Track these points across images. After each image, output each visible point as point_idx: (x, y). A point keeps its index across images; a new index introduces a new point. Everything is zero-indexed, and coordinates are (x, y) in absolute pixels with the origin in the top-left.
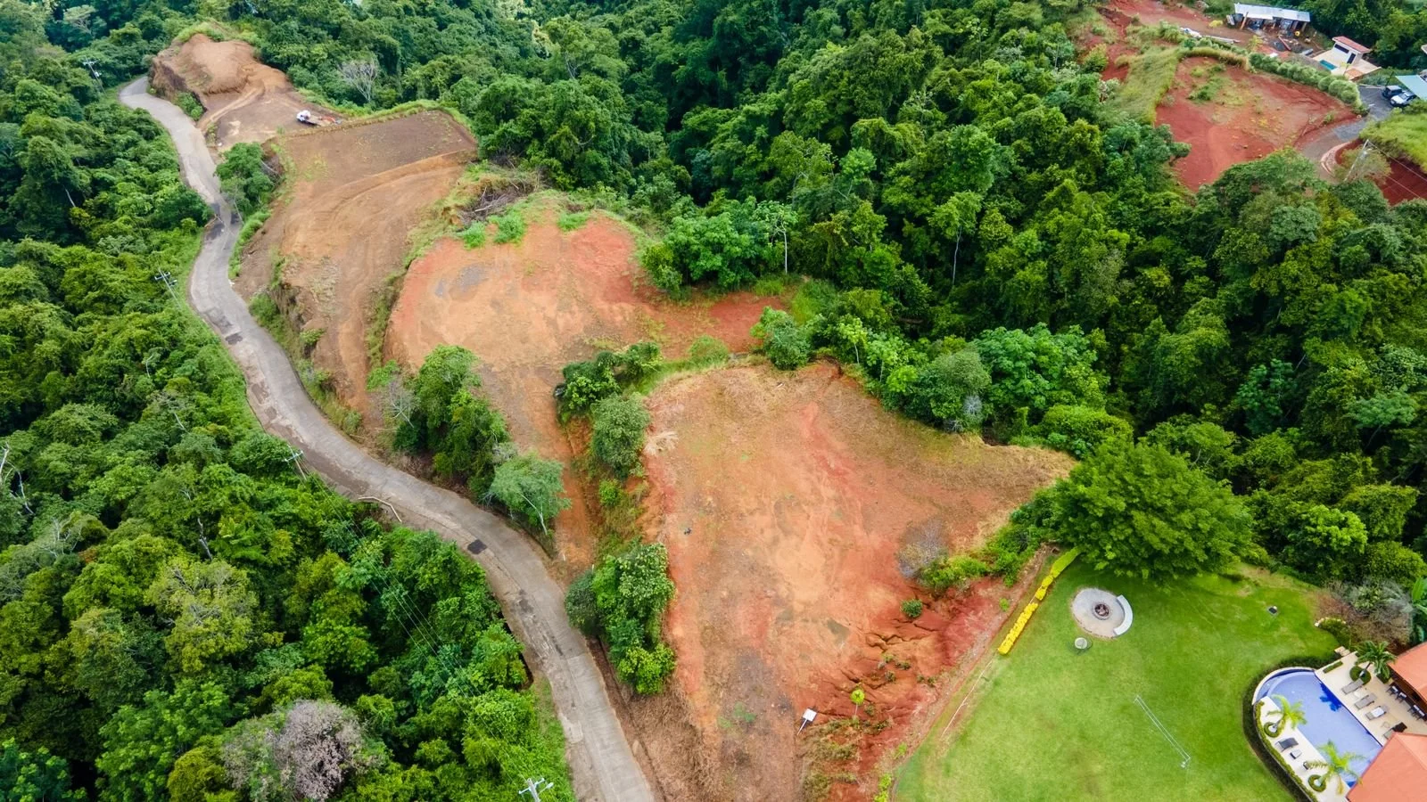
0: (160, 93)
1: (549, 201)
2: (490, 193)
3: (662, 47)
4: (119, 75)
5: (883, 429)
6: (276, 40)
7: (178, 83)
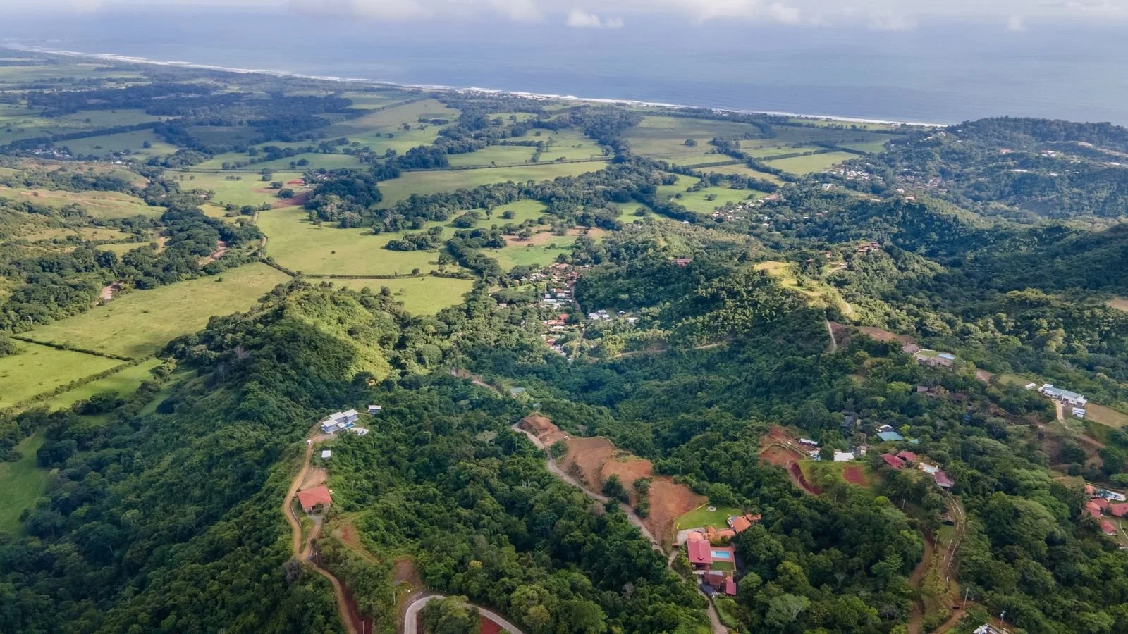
0: (523, 429)
1: (634, 457)
2: (621, 454)
3: (665, 433)
4: (511, 423)
5: (690, 494)
6: (555, 419)
7: (529, 426)
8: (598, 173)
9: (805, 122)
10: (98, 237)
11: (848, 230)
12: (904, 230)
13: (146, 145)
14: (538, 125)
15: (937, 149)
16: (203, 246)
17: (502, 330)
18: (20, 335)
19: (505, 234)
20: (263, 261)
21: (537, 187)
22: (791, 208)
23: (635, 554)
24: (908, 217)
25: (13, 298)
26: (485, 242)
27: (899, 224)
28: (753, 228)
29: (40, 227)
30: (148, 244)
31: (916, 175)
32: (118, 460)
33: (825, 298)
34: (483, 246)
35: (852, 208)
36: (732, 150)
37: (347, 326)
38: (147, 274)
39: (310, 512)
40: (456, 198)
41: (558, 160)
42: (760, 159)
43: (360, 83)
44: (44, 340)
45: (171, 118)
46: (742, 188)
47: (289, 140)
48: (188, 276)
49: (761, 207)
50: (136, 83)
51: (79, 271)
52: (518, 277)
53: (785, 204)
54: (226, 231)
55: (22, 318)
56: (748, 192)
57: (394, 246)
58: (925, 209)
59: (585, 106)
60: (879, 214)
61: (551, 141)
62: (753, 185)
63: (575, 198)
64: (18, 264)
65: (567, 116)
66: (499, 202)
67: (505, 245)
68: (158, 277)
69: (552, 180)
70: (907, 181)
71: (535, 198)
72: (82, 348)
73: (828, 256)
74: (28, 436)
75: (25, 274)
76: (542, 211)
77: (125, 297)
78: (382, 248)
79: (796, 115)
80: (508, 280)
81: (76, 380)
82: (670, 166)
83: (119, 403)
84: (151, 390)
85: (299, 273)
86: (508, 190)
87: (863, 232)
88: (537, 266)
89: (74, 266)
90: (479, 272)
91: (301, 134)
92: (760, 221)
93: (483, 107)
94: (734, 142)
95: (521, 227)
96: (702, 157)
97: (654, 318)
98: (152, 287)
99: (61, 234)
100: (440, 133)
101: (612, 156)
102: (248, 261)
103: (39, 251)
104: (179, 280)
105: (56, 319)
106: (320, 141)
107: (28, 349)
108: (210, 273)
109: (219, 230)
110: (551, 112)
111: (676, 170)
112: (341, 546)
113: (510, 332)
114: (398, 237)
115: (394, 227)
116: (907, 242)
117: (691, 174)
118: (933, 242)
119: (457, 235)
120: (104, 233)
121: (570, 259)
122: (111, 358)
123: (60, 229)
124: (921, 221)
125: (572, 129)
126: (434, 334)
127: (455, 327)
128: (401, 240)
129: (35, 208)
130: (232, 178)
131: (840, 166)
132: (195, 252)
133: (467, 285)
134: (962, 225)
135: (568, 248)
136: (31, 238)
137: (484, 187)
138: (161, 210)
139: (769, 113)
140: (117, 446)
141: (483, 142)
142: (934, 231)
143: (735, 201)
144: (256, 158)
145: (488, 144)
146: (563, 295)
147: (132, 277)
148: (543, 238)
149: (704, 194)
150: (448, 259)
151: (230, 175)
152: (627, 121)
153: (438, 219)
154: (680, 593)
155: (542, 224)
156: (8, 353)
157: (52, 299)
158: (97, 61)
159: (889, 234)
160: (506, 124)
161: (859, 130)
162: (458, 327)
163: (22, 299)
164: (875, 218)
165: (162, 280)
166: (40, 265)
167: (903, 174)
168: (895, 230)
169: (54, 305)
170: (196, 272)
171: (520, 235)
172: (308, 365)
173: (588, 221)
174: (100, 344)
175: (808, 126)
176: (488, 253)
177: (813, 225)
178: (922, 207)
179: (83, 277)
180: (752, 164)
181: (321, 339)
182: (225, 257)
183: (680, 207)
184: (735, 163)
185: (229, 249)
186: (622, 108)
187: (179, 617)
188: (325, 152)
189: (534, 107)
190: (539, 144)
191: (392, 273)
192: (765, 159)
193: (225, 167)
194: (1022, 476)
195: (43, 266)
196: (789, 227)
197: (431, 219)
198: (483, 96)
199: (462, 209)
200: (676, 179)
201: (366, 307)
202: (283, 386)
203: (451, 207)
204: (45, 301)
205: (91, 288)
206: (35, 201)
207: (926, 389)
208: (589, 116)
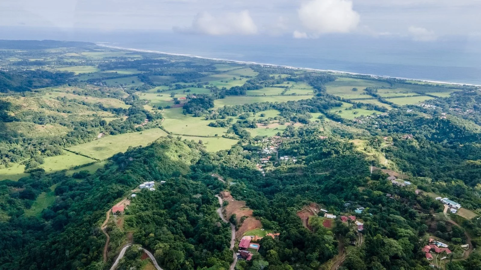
0: (219, 196)
1: (248, 209)
4: (216, 193)
6: (233, 193)
7: (222, 195)
8: (307, 100)
9: (413, 83)
10: (103, 115)
11: (411, 130)
12: (438, 132)
13: (133, 82)
14: (289, 80)
15: (474, 96)
16: (139, 120)
17: (240, 160)
18: (66, 148)
19: (259, 123)
20: (160, 127)
21: (278, 105)
22: (390, 119)
23: (216, 240)
24: (441, 125)
25: (67, 135)
26: (249, 125)
27: (436, 129)
28: (369, 127)
29: (85, 111)
30: (120, 118)
31: (460, 108)
32: (79, 195)
33: (374, 156)
34: (248, 127)
35: (416, 120)
36: (373, 93)
37: (179, 154)
38: (115, 129)
39: (115, 214)
40: (242, 107)
41: (292, 94)
42: (385, 98)
43: (222, 61)
44: (73, 151)
45: (145, 72)
46: (371, 110)
47: (186, 82)
48: (130, 131)
49: (376, 118)
50: (137, 59)
51: (93, 127)
52: (256, 140)
53: (388, 117)
54: (149, 115)
55: (68, 142)
56: (374, 111)
57: (212, 125)
58: (450, 122)
59: (312, 72)
60: (427, 124)
61: (293, 86)
62: (377, 109)
63: (293, 110)
64: (73, 123)
65: (303, 76)
66: (260, 110)
67: (257, 127)
68: (119, 131)
69: (286, 102)
70: (455, 111)
71: (277, 109)
72: (84, 155)
73: (385, 139)
74: (55, 184)
75: (74, 127)
76: (278, 115)
77: (105, 137)
78: (207, 125)
79: (410, 79)
80: (252, 141)
81: (78, 166)
82: (342, 98)
83: (89, 175)
84: (101, 172)
85: (171, 133)
86: (265, 105)
87: (418, 131)
88: (266, 136)
89: (92, 125)
90: (242, 137)
91: (192, 80)
92: (373, 124)
93: (269, 72)
94: (375, 90)
95: (266, 120)
96: (358, 96)
97: (303, 160)
98: (116, 134)
99: (91, 113)
100: (247, 81)
101: (317, 93)
102: (154, 127)
103: (82, 119)
104: (126, 132)
105: (80, 143)
106: (198, 83)
107: (67, 153)
108: (138, 131)
109: (147, 115)
110: (297, 75)
111: (344, 101)
112: (115, 225)
113: (244, 161)
114: (214, 121)
115: (214, 118)
116: (439, 137)
117: (350, 103)
118: (452, 138)
119: (238, 122)
120: (106, 113)
121: (282, 135)
122: (92, 159)
123: (91, 111)
124: (448, 128)
125: (304, 81)
126: (213, 160)
127: (222, 158)
128: (214, 123)
129: (85, 103)
130: (159, 96)
131: (423, 102)
132: (135, 123)
133: (235, 142)
134: (467, 131)
135: (283, 130)
136: (81, 114)
137: (256, 104)
138: (129, 106)
139: (397, 78)
140: (81, 190)
141: (263, 85)
142: (453, 132)
143: (365, 115)
144: (171, 88)
145: (265, 86)
146: (273, 149)
147: (109, 130)
148: (273, 125)
149: (353, 111)
150: (231, 131)
151: (159, 94)
152: (330, 79)
153: (233, 115)
154: (223, 255)
155: (276, 120)
156: (60, 154)
157: (80, 136)
158: (127, 51)
159: (431, 133)
160: (276, 78)
161: (440, 87)
162: (223, 158)
163: (70, 135)
164: (425, 125)
165: (120, 132)
166: (80, 124)
167: (454, 107)
168: (434, 131)
169: (80, 139)
170: (133, 129)
171: (264, 124)
172: (156, 166)
173: (295, 119)
174: (91, 154)
175: (415, 84)
176: (248, 130)
177: (396, 127)
178: (449, 122)
179: (93, 129)
180: (380, 100)
181: (164, 157)
182: (146, 125)
183: (338, 116)
184: (372, 99)
185: (149, 122)
186: (329, 73)
187: (58, 245)
188: (199, 87)
189: (291, 72)
190: (287, 87)
191: (207, 135)
192: (387, 98)
193: (159, 91)
194: (400, 231)
195: (81, 124)
196: (386, 127)
197: (230, 115)
198: (270, 67)
199: (244, 112)
200: (342, 104)
201: (190, 147)
202: (141, 173)
203: (240, 111)
204: (77, 137)
205: (94, 133)
206: (86, 101)
207: (390, 195)
208: (313, 76)
